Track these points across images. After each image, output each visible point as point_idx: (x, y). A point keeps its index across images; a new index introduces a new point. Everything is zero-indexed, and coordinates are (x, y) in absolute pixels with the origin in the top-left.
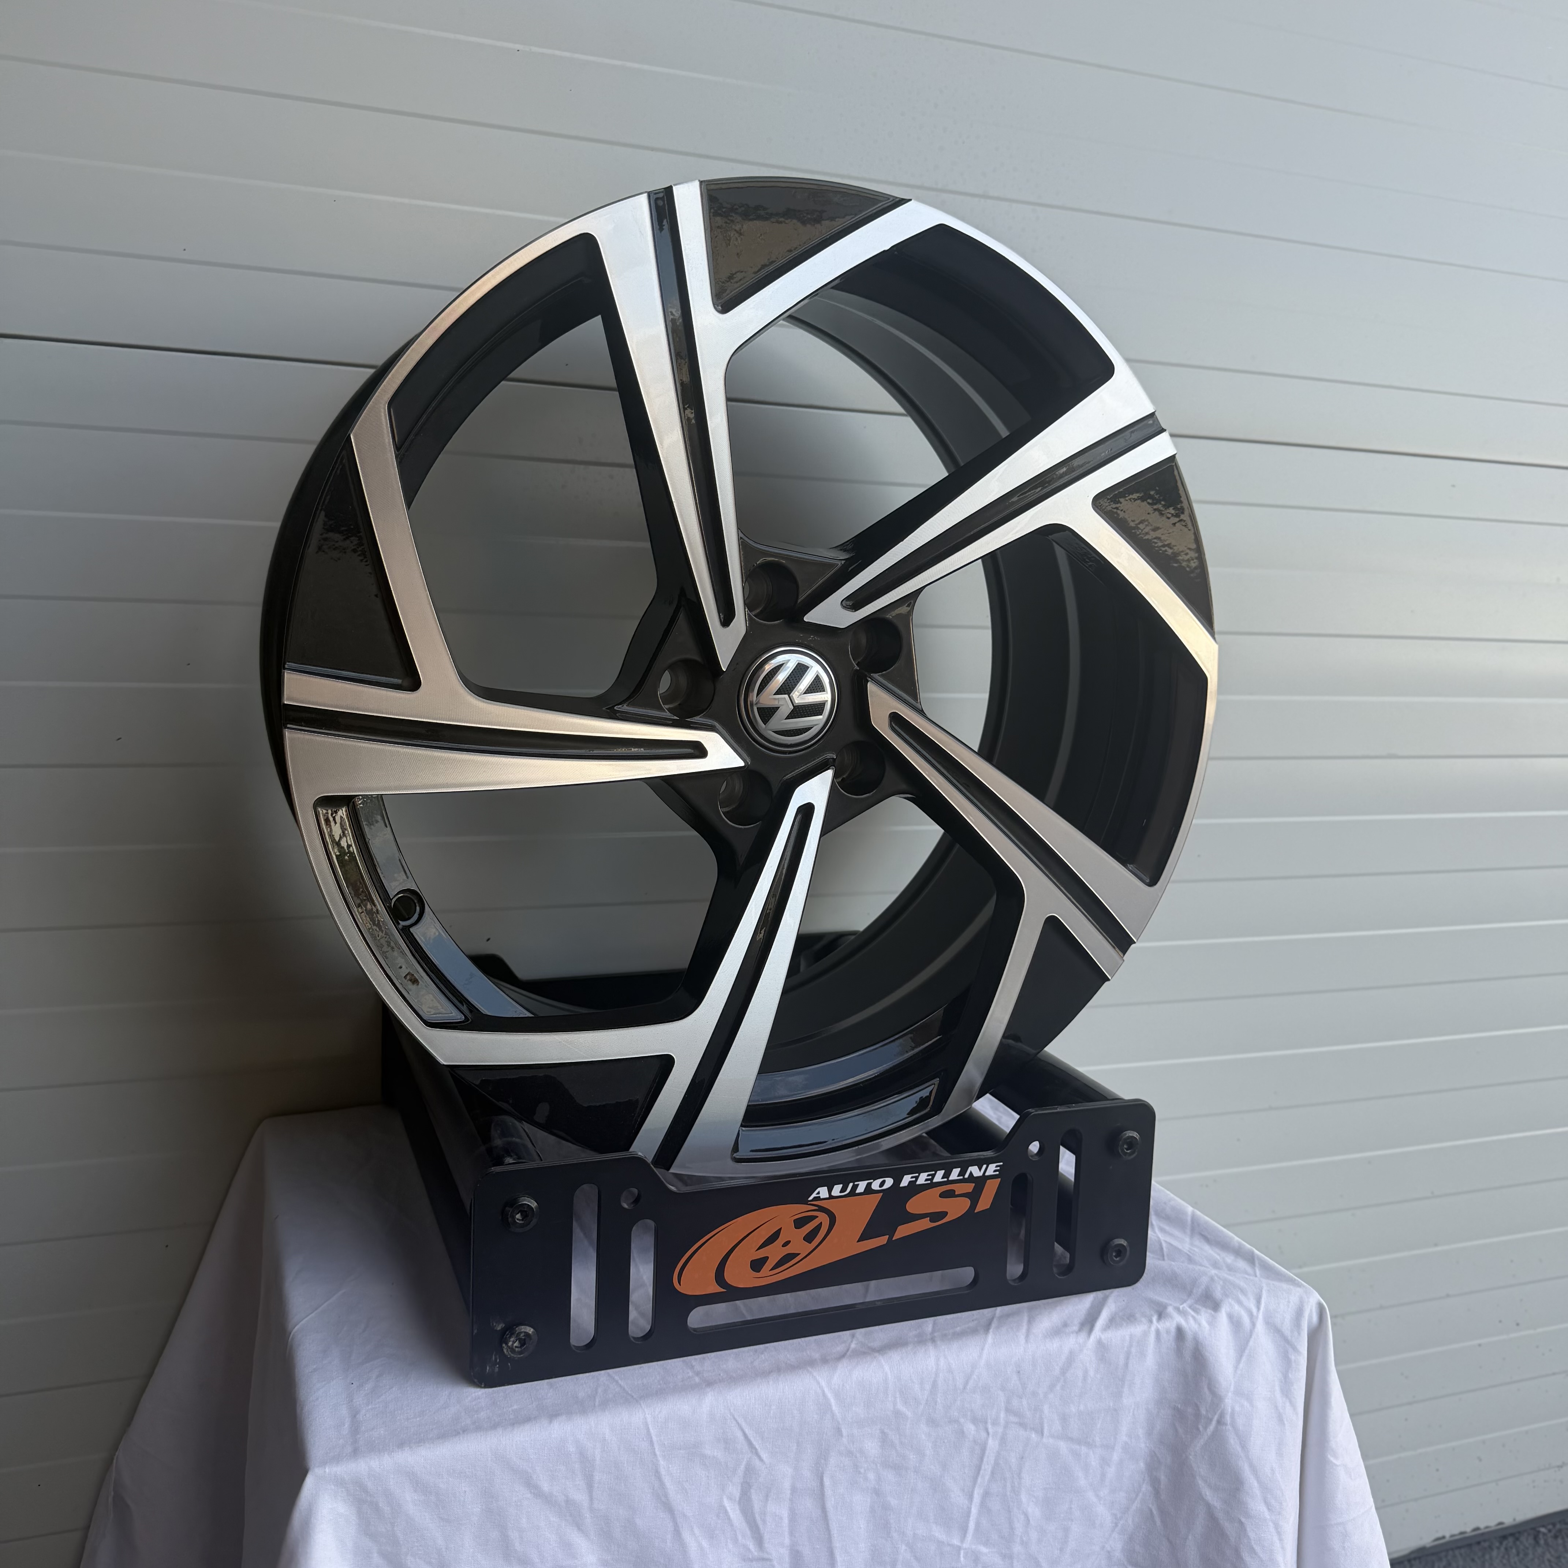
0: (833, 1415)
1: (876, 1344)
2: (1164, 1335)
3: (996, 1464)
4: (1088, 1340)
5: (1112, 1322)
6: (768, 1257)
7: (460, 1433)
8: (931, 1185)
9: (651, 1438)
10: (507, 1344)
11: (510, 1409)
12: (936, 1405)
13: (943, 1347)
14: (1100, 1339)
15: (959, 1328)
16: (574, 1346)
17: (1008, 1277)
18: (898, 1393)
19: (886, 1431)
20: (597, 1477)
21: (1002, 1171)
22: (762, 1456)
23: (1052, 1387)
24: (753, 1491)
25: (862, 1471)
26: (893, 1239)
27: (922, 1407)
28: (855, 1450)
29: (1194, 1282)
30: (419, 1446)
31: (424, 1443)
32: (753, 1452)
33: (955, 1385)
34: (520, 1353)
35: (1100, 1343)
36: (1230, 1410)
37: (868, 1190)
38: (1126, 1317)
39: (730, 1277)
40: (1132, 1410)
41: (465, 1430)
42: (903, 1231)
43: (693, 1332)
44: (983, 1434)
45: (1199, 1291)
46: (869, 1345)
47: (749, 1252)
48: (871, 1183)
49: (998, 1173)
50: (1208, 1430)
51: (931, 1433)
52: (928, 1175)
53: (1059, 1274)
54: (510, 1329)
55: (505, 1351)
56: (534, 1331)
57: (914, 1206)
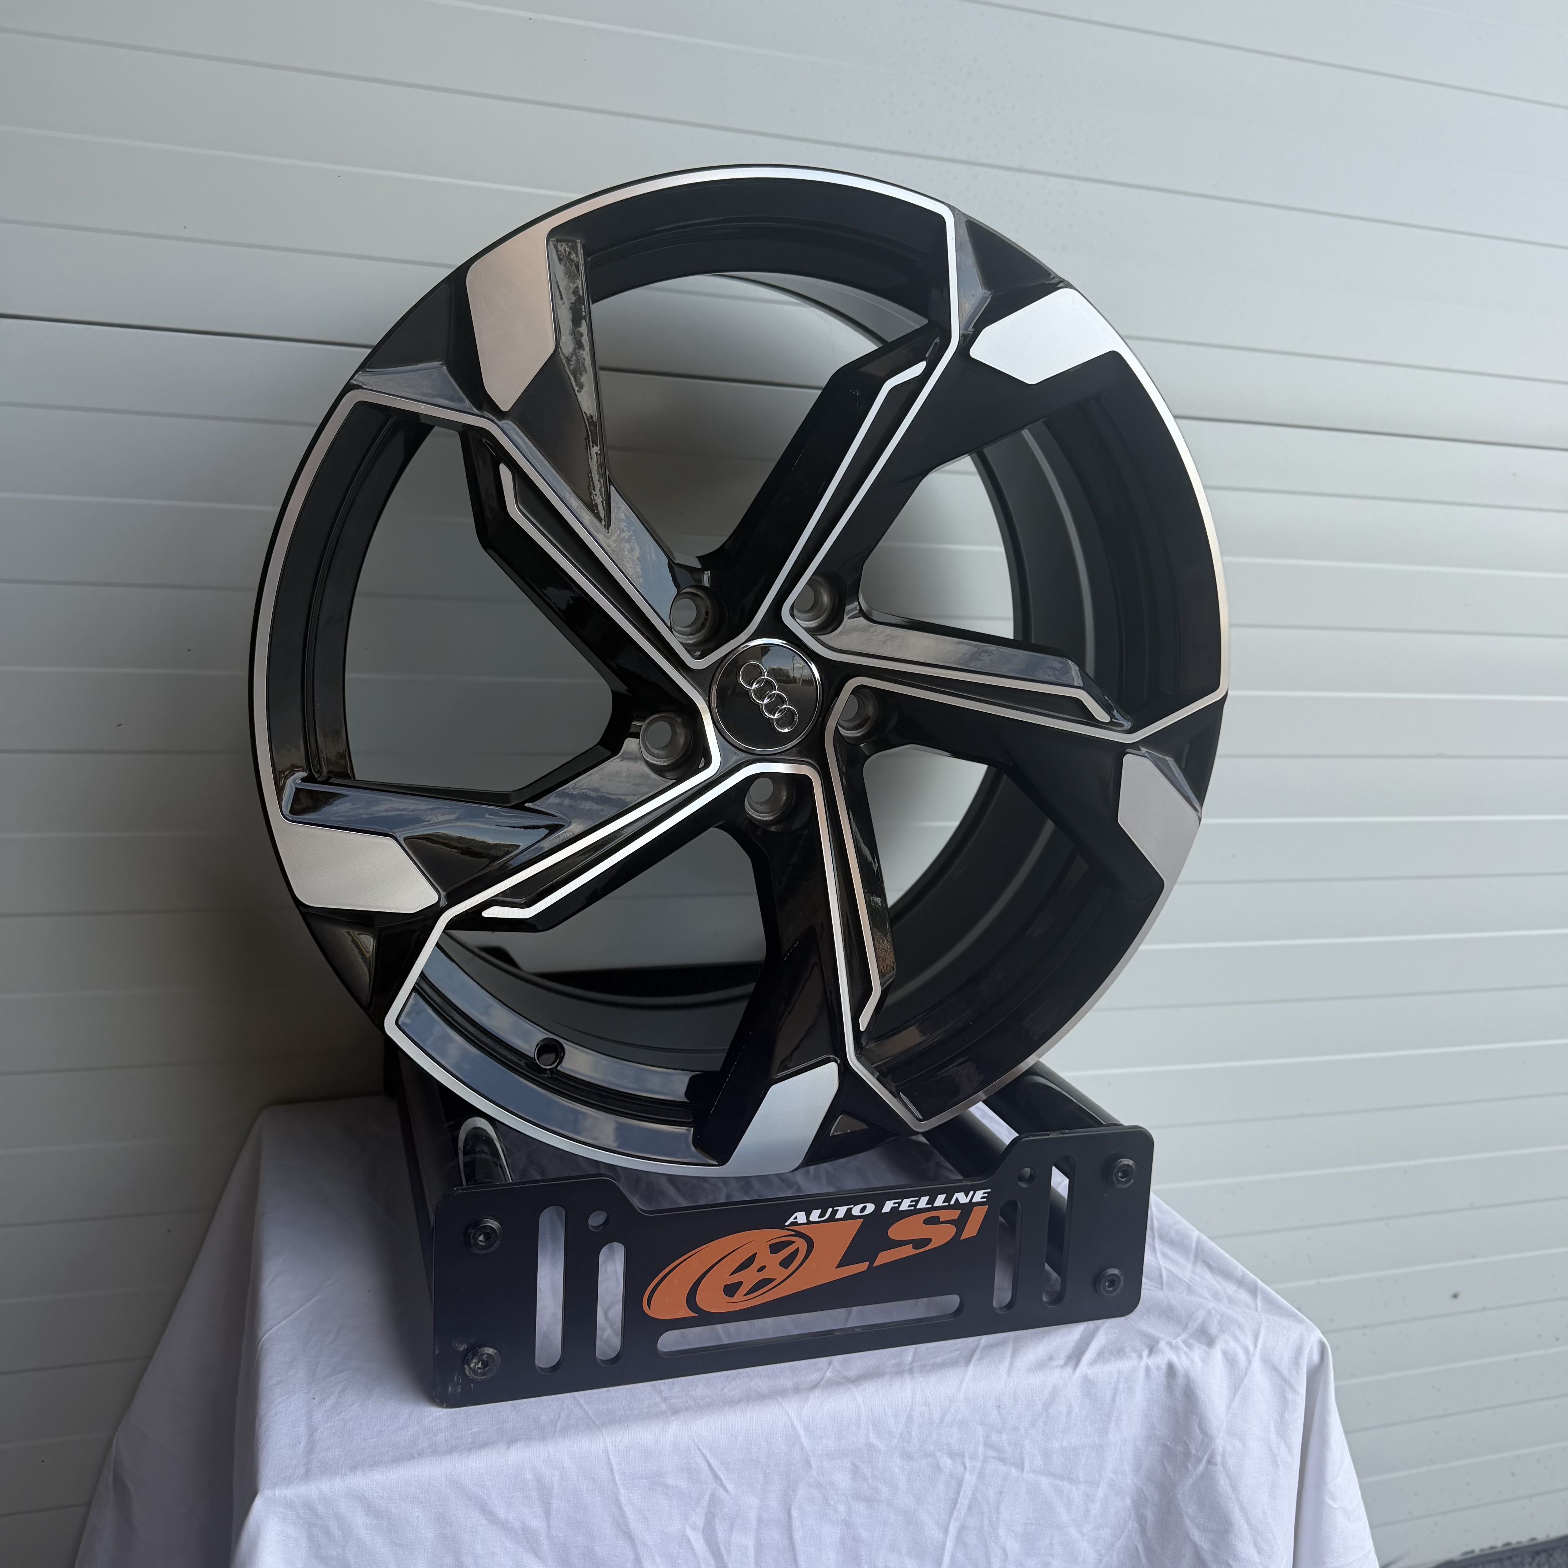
0: (802, 1448)
1: (852, 1373)
2: (1154, 1373)
3: (974, 1499)
4: (1073, 1375)
5: (1101, 1357)
6: (741, 1283)
7: (415, 1457)
8: (915, 1211)
9: (612, 1467)
10: (469, 1365)
11: (470, 1432)
12: (911, 1438)
13: (920, 1379)
14: (1086, 1373)
15: (939, 1358)
16: (539, 1367)
17: (995, 1305)
18: (871, 1426)
19: (857, 1463)
20: (555, 1504)
21: (989, 1200)
22: (727, 1487)
23: (1033, 1423)
24: (717, 1521)
25: (832, 1503)
26: (874, 1266)
27: (895, 1441)
28: (824, 1482)
29: (1190, 1316)
30: (372, 1470)
31: (378, 1466)
32: (717, 1482)
33: (931, 1419)
34: (482, 1374)
35: (1086, 1379)
36: (1221, 1450)
37: (848, 1215)
38: (1116, 1352)
39: (701, 1301)
40: (1118, 1448)
41: (420, 1454)
42: (884, 1258)
43: (663, 1356)
44: (960, 1468)
45: (1194, 1326)
46: (845, 1374)
47: (723, 1276)
48: (852, 1208)
49: (985, 1200)
50: (1198, 1469)
51: (905, 1466)
52: (912, 1201)
53: (1046, 1302)
54: (473, 1350)
55: (467, 1372)
56: (497, 1352)
57: (896, 1232)
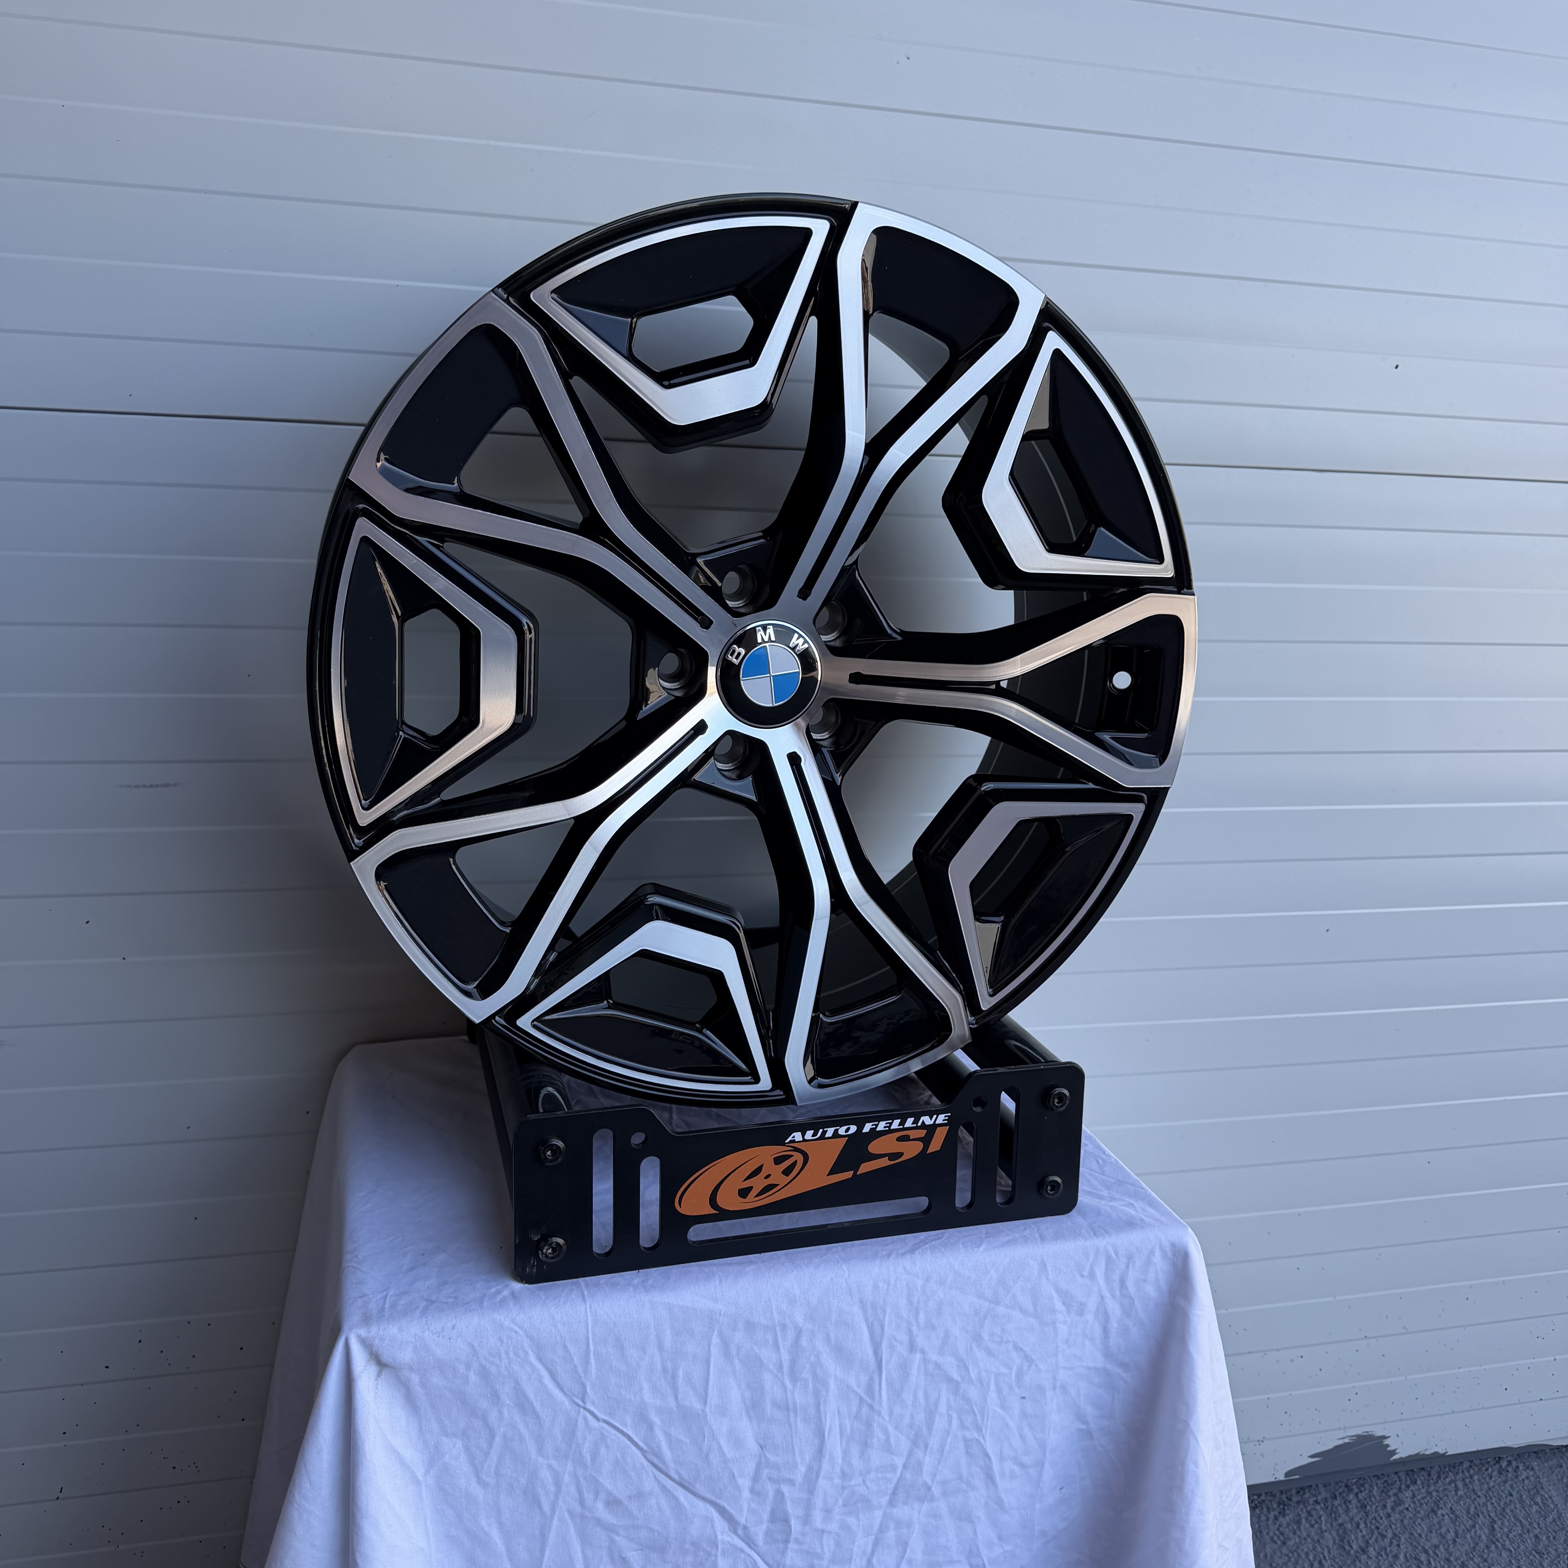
6: (752, 1187)
8: (889, 1131)
10: (542, 1251)
16: (596, 1253)
17: (957, 1206)
21: (950, 1122)
34: (553, 1258)
37: (836, 1135)
39: (721, 1201)
42: (865, 1168)
43: (692, 1244)
47: (737, 1182)
48: (838, 1129)
49: (946, 1122)
52: (886, 1124)
53: (1001, 1204)
54: (545, 1239)
55: (540, 1256)
56: (563, 1241)
57: (874, 1147)
